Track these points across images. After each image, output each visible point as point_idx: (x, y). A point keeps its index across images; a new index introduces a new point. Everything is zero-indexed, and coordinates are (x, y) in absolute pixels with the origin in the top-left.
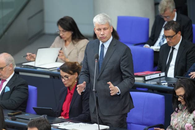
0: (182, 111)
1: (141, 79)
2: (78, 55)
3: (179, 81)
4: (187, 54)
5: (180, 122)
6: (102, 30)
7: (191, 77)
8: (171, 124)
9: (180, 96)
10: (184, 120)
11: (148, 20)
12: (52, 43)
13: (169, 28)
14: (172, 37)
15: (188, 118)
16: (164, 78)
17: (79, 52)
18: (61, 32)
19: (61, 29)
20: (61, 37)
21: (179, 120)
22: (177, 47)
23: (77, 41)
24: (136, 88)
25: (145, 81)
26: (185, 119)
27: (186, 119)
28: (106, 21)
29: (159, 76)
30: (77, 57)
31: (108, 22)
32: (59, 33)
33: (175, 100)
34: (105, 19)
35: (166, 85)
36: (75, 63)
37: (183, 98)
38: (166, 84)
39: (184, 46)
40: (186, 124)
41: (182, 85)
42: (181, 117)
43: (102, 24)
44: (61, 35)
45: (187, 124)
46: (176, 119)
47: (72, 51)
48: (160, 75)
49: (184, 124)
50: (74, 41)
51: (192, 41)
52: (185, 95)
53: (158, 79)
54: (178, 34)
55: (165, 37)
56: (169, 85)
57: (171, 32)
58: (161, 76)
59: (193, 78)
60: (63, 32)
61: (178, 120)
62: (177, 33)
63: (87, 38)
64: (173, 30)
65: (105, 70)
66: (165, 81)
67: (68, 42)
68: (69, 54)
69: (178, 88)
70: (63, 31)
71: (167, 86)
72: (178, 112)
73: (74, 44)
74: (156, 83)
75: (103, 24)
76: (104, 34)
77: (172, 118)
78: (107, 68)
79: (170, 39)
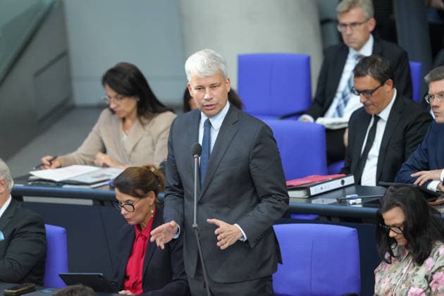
0: (400, 261)
1: (301, 194)
2: (154, 150)
3: (390, 193)
4: (406, 129)
5: (395, 285)
6: (207, 89)
7: (416, 183)
8: (376, 291)
9: (394, 226)
10: (406, 280)
11: (308, 60)
13: (364, 73)
15: (414, 275)
16: (353, 189)
17: (157, 142)
18: (112, 99)
19: (112, 93)
20: (113, 112)
21: (393, 282)
22: (385, 114)
23: (150, 118)
24: (291, 215)
25: (311, 197)
26: (407, 278)
28: (215, 68)
29: (341, 186)
30: (152, 154)
31: (220, 70)
32: (107, 102)
33: (383, 237)
34: (212, 63)
35: (359, 204)
36: (148, 167)
37: (400, 232)
38: (359, 201)
40: (409, 288)
41: (398, 203)
42: (396, 274)
43: (208, 75)
44: (112, 106)
45: (413, 290)
46: (387, 280)
48: (343, 182)
49: (406, 291)
50: (142, 118)
52: (405, 223)
53: (340, 192)
54: (386, 86)
56: (365, 204)
57: (368, 81)
58: (346, 184)
59: (420, 185)
60: (116, 101)
61: (391, 280)
62: (382, 84)
64: (374, 77)
65: (214, 181)
66: (356, 195)
67: (129, 122)
68: (134, 149)
69: (389, 208)
70: (116, 97)
71: (360, 206)
72: (390, 263)
73: (143, 124)
74: (335, 201)
75: (208, 77)
76: (212, 99)
77: (377, 278)
78: (218, 175)
79: (368, 98)
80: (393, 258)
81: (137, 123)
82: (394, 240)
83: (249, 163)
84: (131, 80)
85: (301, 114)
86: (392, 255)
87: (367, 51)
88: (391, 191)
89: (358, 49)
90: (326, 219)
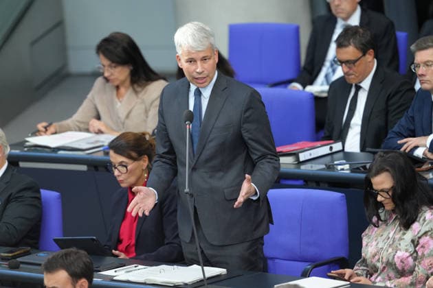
0: (387, 225)
1: (290, 160)
2: (147, 117)
4: (389, 98)
5: (382, 248)
7: (402, 149)
8: (363, 254)
9: (382, 191)
10: (393, 243)
11: (297, 30)
12: (88, 93)
13: (346, 43)
14: (354, 62)
15: (401, 239)
16: (341, 155)
17: (149, 110)
18: (106, 68)
19: (106, 62)
20: (107, 80)
21: (380, 245)
22: (366, 84)
23: (143, 86)
24: (283, 180)
25: (300, 163)
26: (394, 242)
27: (397, 242)
29: (330, 152)
30: (145, 121)
32: (101, 71)
35: (347, 170)
37: (388, 197)
38: (347, 166)
39: (381, 83)
40: (396, 252)
41: (387, 168)
44: (106, 74)
45: (399, 254)
46: (374, 243)
47: (133, 108)
48: (331, 148)
49: (392, 254)
50: (135, 86)
51: (397, 69)
52: (393, 188)
53: (328, 158)
54: (367, 56)
55: (339, 63)
56: (353, 170)
57: (351, 52)
58: (334, 150)
59: (407, 151)
60: (109, 69)
61: (378, 243)
62: (364, 55)
63: (163, 77)
64: (357, 48)
65: (207, 147)
66: (344, 161)
67: (122, 90)
68: (127, 117)
69: (378, 173)
70: (110, 66)
71: (348, 172)
72: (378, 227)
73: (136, 92)
74: (324, 166)
76: (203, 72)
79: (350, 68)
80: (380, 222)
81: (130, 90)
82: (381, 205)
83: (241, 127)
84: (125, 50)
85: (290, 82)
86: (379, 218)
87: (355, 20)
88: (380, 156)
89: (346, 19)
90: (314, 185)
